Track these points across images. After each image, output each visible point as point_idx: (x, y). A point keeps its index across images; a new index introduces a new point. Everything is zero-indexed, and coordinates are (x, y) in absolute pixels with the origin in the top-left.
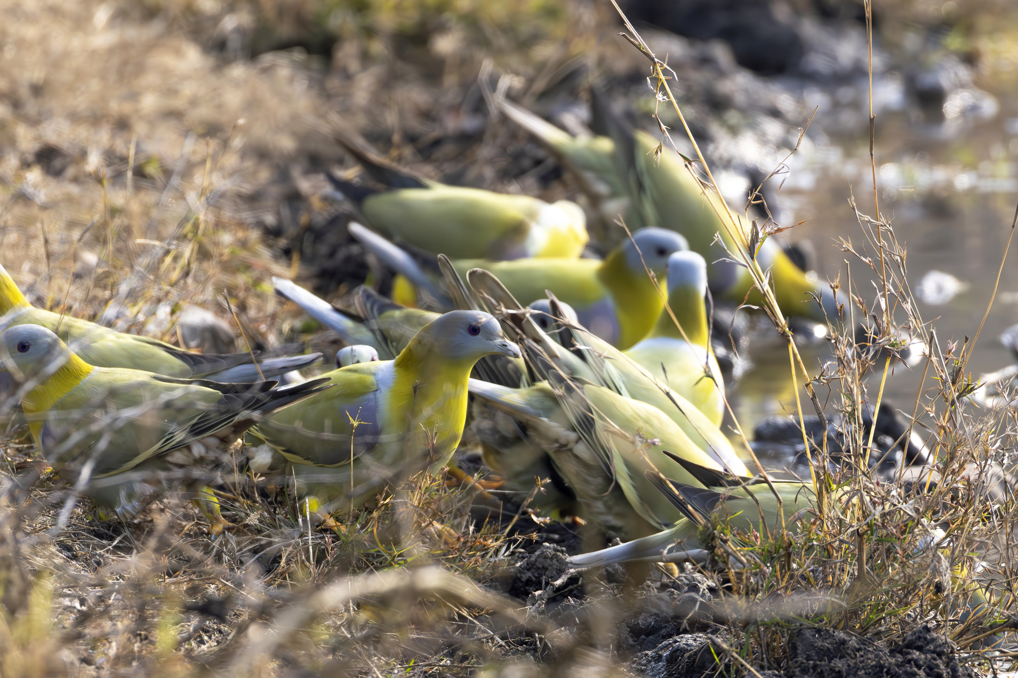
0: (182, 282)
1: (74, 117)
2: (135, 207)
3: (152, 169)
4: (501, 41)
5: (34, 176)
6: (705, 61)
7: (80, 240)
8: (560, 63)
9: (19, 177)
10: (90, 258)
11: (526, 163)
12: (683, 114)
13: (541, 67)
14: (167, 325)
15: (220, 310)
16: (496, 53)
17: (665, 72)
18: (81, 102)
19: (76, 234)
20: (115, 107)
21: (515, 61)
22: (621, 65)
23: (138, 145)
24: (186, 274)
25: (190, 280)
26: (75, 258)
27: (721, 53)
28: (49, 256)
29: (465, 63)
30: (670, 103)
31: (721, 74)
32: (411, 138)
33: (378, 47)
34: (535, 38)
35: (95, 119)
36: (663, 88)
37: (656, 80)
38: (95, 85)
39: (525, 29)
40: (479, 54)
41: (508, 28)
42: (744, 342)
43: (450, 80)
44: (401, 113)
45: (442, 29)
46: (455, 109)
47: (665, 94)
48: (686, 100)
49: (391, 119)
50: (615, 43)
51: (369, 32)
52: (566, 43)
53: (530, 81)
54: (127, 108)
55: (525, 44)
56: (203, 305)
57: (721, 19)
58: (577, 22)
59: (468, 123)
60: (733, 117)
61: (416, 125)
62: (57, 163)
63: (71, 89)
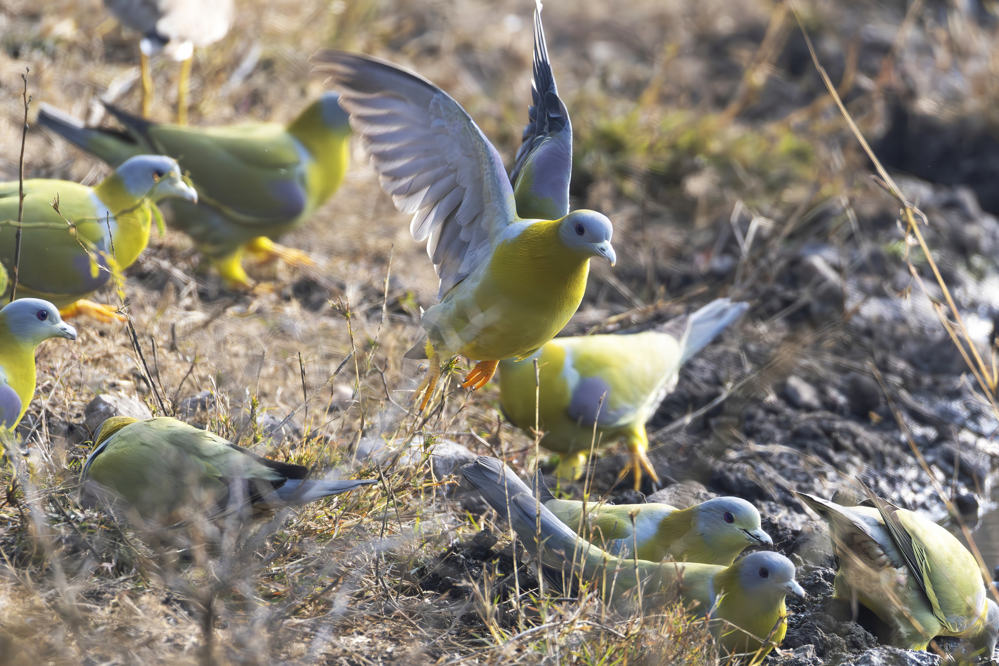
0: (435, 417)
1: (332, 252)
2: (391, 341)
3: (407, 305)
4: (753, 183)
5: (293, 309)
6: (952, 205)
7: (336, 373)
8: (811, 206)
9: (277, 311)
10: (346, 390)
11: (775, 303)
12: (932, 257)
13: (792, 209)
14: (420, 457)
15: (473, 442)
16: (748, 195)
17: (916, 216)
18: (339, 237)
19: (333, 367)
20: (373, 242)
21: (766, 204)
22: (870, 209)
23: (393, 281)
24: (441, 408)
25: (443, 415)
26: (332, 391)
27: (967, 197)
28: (305, 388)
29: (716, 204)
30: (918, 247)
31: (968, 219)
32: (664, 278)
33: (630, 187)
34: (786, 180)
35: (354, 255)
36: (912, 232)
37: (906, 224)
38: (353, 220)
39: (775, 172)
40: (730, 195)
41: (759, 171)
42: (988, 482)
43: (701, 222)
44: (654, 253)
45: (695, 170)
46: (705, 249)
47: (914, 236)
48: (933, 244)
49: (643, 259)
50: (865, 188)
51: (624, 172)
52: (817, 186)
53: (781, 223)
54: (383, 243)
55: (774, 187)
56: (457, 438)
57: (968, 165)
58: (827, 165)
59: (718, 263)
60: (977, 261)
61: (668, 265)
62: (315, 297)
63: (329, 224)
